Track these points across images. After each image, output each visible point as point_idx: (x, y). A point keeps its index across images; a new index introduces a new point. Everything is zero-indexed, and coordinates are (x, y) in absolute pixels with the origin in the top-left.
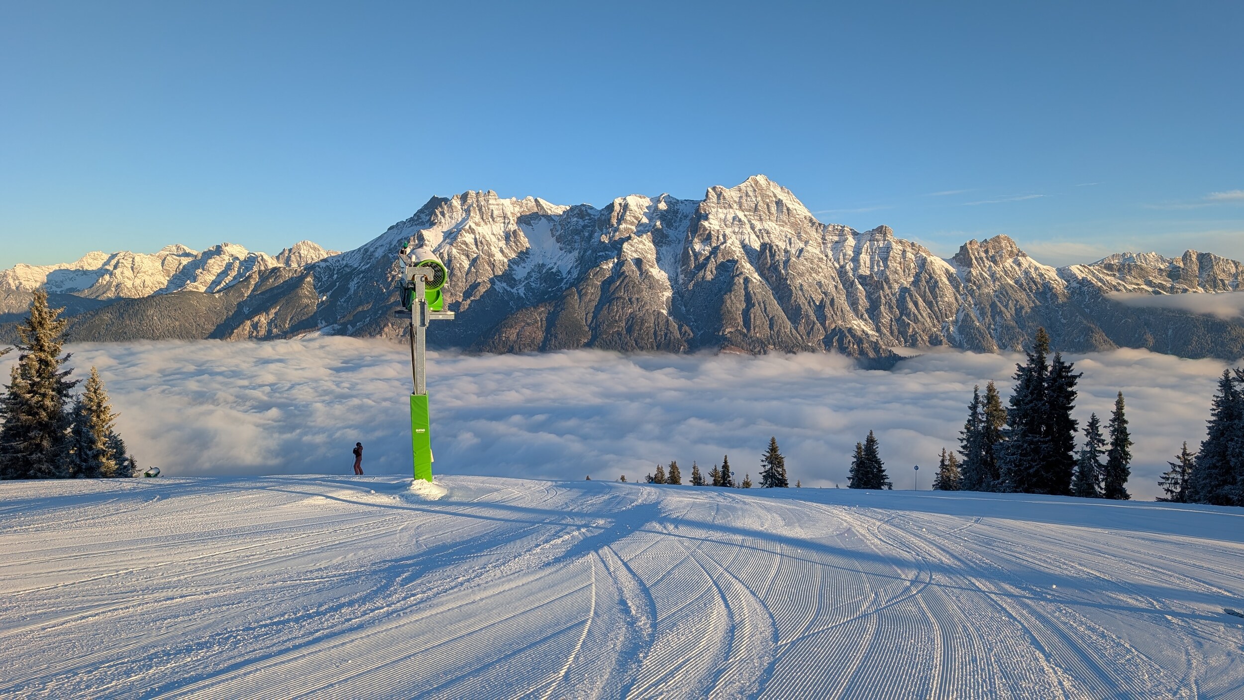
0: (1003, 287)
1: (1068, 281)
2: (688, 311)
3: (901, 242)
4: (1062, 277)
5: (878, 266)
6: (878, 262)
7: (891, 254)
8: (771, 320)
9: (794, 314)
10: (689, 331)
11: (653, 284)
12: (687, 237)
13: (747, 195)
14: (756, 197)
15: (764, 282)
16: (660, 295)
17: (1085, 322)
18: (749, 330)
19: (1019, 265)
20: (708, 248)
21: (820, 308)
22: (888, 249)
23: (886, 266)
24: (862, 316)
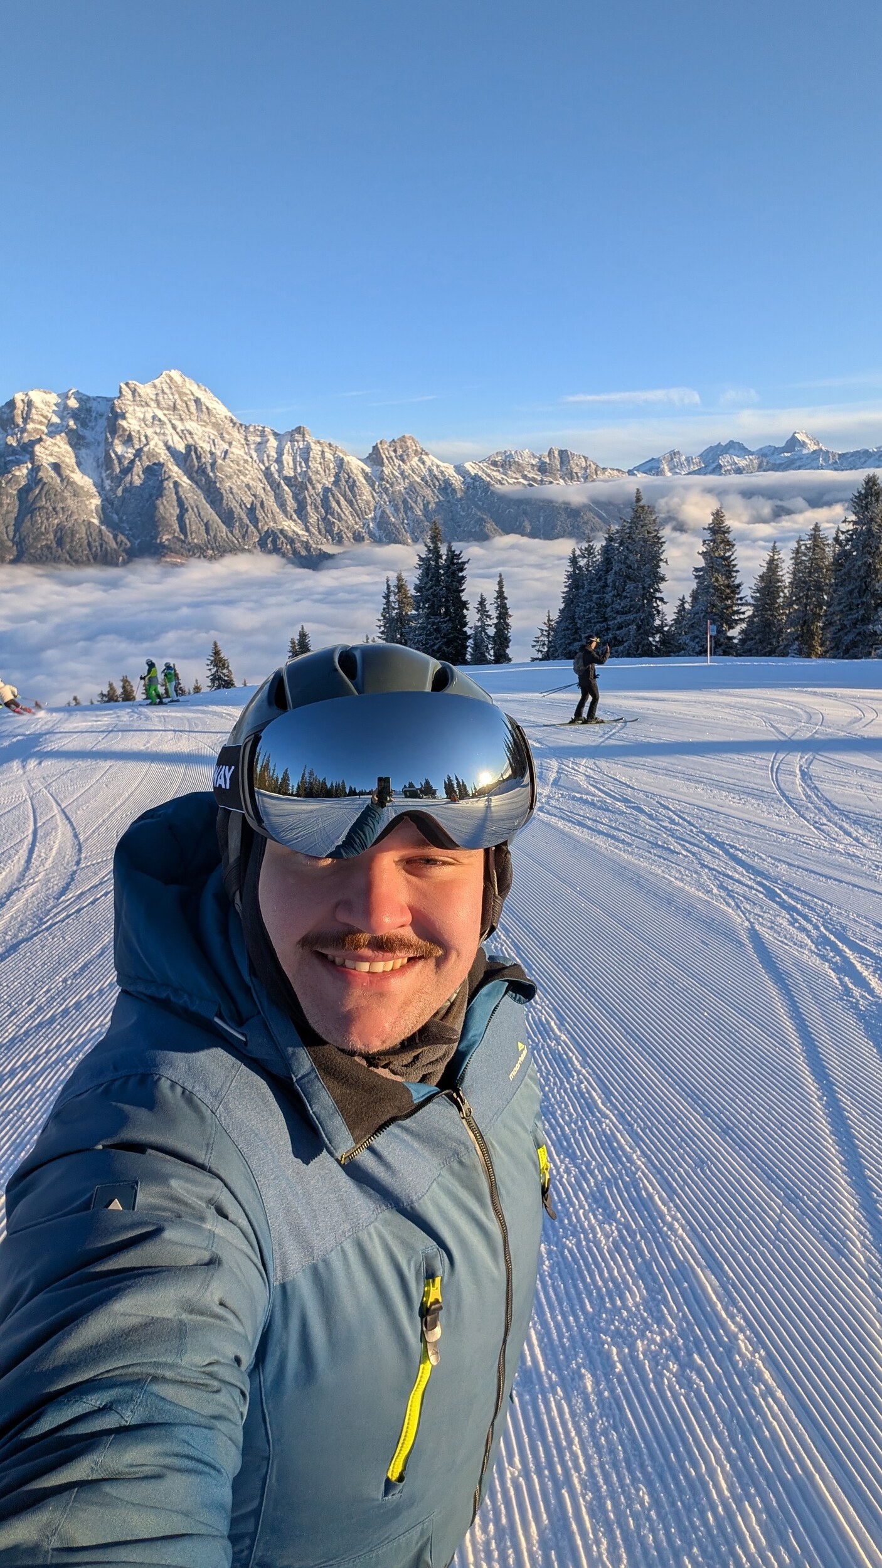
0: (411, 484)
1: (464, 477)
2: (120, 519)
3: (319, 442)
4: (459, 474)
5: (301, 467)
6: (300, 463)
7: (311, 454)
8: (206, 525)
9: (228, 518)
10: (126, 541)
11: (77, 492)
12: (107, 438)
13: (163, 392)
14: (172, 394)
15: (194, 486)
16: (87, 502)
17: (479, 513)
18: (186, 536)
19: (423, 463)
20: (131, 451)
21: (252, 511)
22: (308, 449)
23: (308, 467)
24: (291, 516)
